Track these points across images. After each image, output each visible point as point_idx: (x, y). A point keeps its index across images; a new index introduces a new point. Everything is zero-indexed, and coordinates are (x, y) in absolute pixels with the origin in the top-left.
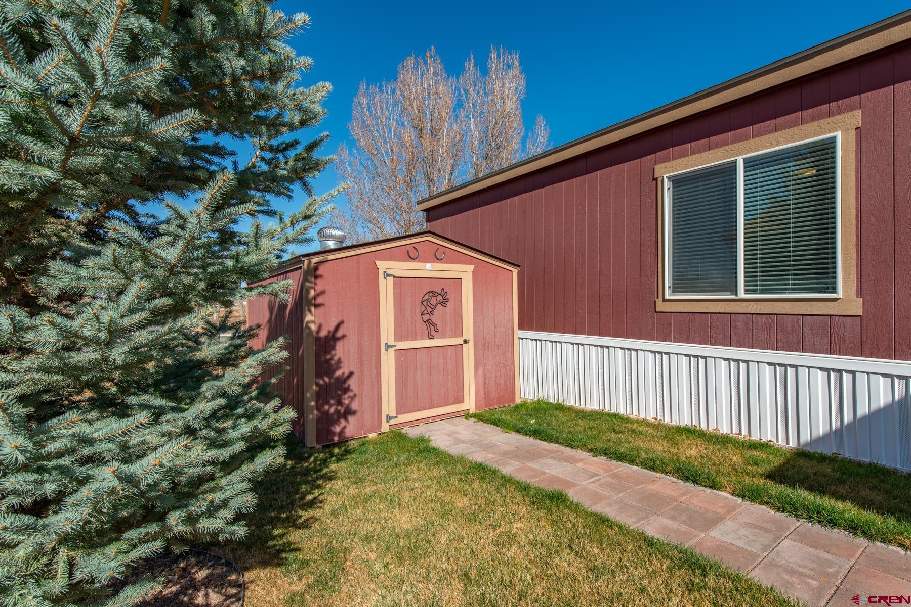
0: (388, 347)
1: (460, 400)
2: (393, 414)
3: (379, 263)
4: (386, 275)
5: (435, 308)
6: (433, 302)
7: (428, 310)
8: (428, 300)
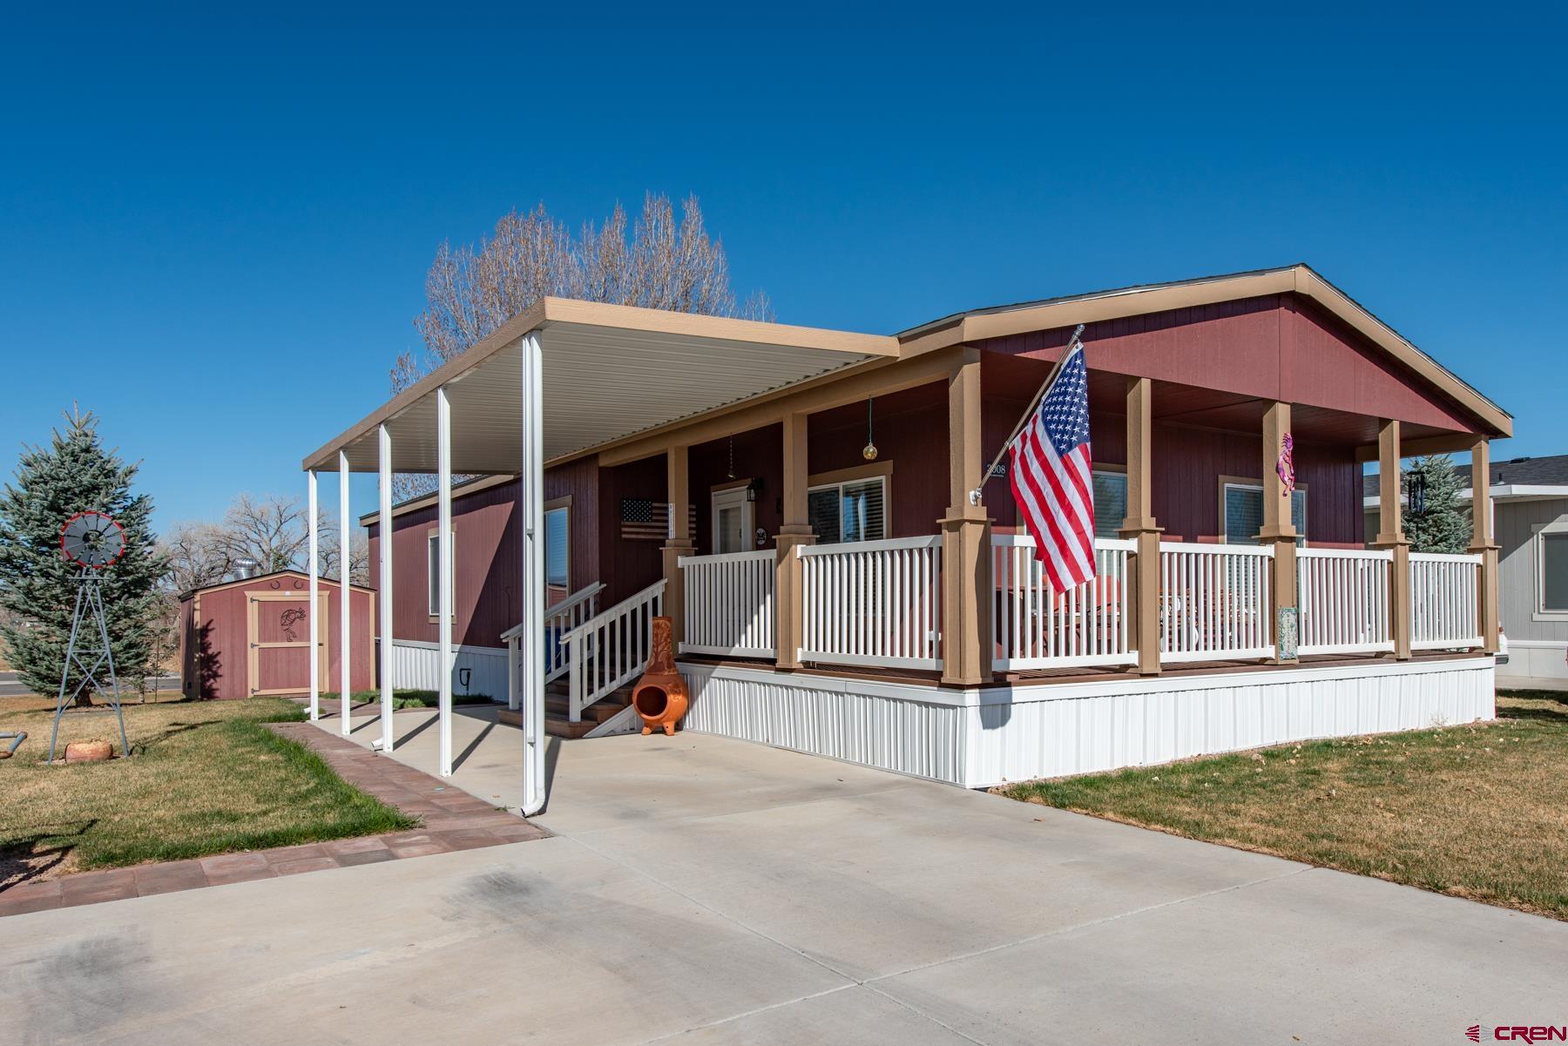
0: (253, 646)
2: (257, 687)
3: (247, 593)
4: (252, 600)
5: (294, 620)
6: (292, 616)
7: (288, 622)
8: (288, 616)
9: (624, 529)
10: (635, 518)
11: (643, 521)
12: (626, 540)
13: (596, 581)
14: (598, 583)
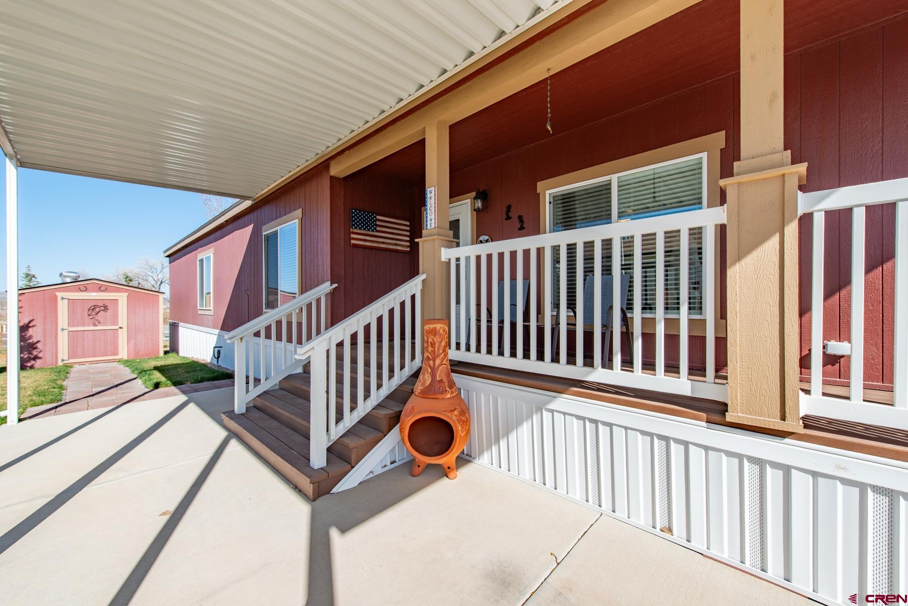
0: (63, 330)
1: (116, 354)
2: (66, 358)
3: (57, 294)
4: (63, 298)
5: (98, 312)
6: (97, 310)
7: (94, 313)
8: (93, 309)
9: (353, 236)
10: (362, 227)
11: (369, 230)
12: (355, 246)
13: (327, 281)
14: (329, 283)
